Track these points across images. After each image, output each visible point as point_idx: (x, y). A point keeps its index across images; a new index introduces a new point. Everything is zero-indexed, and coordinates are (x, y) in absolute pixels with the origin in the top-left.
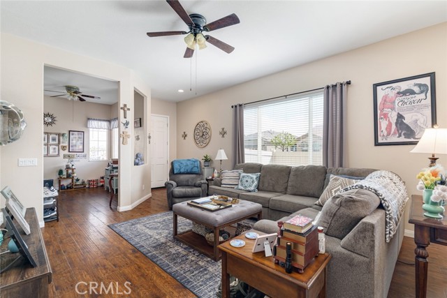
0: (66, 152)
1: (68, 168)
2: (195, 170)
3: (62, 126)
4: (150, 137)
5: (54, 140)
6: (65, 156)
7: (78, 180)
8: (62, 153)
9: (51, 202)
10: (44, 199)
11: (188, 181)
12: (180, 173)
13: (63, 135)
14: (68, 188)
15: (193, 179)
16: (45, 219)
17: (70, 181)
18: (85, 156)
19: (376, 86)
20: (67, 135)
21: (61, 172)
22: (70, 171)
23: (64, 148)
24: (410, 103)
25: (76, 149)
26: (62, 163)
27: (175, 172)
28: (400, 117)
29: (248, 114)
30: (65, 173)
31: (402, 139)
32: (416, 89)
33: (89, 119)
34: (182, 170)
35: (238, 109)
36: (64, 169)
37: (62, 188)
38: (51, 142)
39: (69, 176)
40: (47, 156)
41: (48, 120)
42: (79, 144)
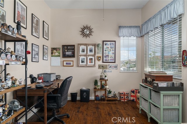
0: (100, 63)
1: (101, 79)
3: (97, 37)
5: (91, 51)
6: (100, 67)
7: (110, 92)
8: (98, 63)
13: (98, 45)
17: (103, 92)
18: (116, 67)
20: (101, 46)
21: (96, 82)
22: (103, 82)
23: (99, 59)
25: (109, 59)
26: (97, 73)
30: (99, 84)
33: (120, 27)
36: (98, 79)
37: (96, 97)
38: (89, 53)
39: (103, 87)
40: (86, 66)
41: (87, 32)
42: (111, 54)
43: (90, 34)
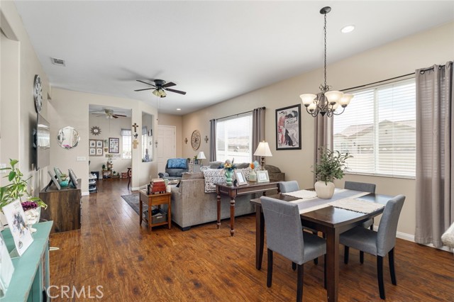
0: (107, 153)
1: (108, 164)
2: (182, 166)
3: (105, 135)
4: (157, 143)
5: (99, 145)
6: (106, 156)
7: (114, 172)
8: (105, 153)
9: (94, 182)
10: (90, 180)
11: (177, 173)
12: (172, 168)
13: (105, 141)
14: (109, 177)
15: (181, 172)
16: (90, 191)
17: (110, 173)
18: (120, 156)
19: (277, 110)
20: (108, 141)
21: (104, 167)
22: (110, 166)
23: (106, 150)
24: (291, 123)
25: (114, 150)
26: (105, 160)
27: (169, 167)
28: (287, 132)
29: (219, 125)
30: (106, 167)
31: (288, 146)
32: (293, 114)
33: (122, 129)
34: (173, 166)
35: (213, 122)
36: (106, 165)
37: (104, 177)
38: (98, 146)
39: (109, 169)
40: (96, 155)
41: (96, 131)
42: (115, 147)
43: (96, 128)
